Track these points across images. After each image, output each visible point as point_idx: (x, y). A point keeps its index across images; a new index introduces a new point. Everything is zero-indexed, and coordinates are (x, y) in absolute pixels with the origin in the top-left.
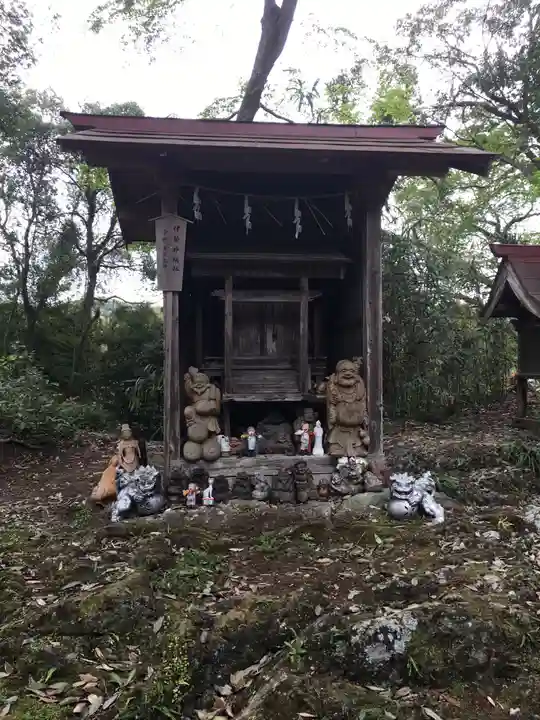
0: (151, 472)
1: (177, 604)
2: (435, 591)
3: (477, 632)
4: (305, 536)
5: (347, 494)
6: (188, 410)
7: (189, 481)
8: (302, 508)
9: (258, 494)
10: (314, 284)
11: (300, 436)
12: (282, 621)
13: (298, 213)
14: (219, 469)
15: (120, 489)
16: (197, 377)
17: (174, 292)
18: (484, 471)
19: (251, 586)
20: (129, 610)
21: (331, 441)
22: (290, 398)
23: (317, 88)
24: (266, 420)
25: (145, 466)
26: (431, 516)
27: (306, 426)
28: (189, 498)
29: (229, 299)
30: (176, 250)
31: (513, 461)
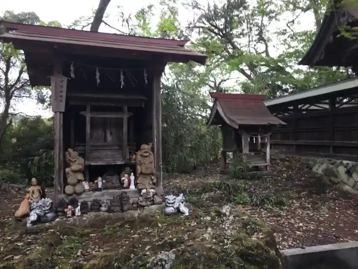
0: (48, 201)
1: (64, 260)
2: (183, 243)
3: (199, 257)
4: (126, 226)
5: (146, 206)
6: (67, 170)
7: (68, 205)
8: (125, 214)
9: (103, 209)
10: (129, 110)
11: (124, 180)
12: (115, 263)
13: (122, 77)
14: (84, 198)
15: (31, 210)
16: (72, 153)
17: (60, 112)
18: (207, 194)
19: (101, 250)
20: (40, 265)
21: (138, 182)
22: (119, 163)
23: (130, 16)
24: (106, 173)
25: (45, 198)
26: (183, 213)
27: (126, 175)
28: (68, 213)
29: (88, 116)
30: (61, 92)
31: (220, 189)
